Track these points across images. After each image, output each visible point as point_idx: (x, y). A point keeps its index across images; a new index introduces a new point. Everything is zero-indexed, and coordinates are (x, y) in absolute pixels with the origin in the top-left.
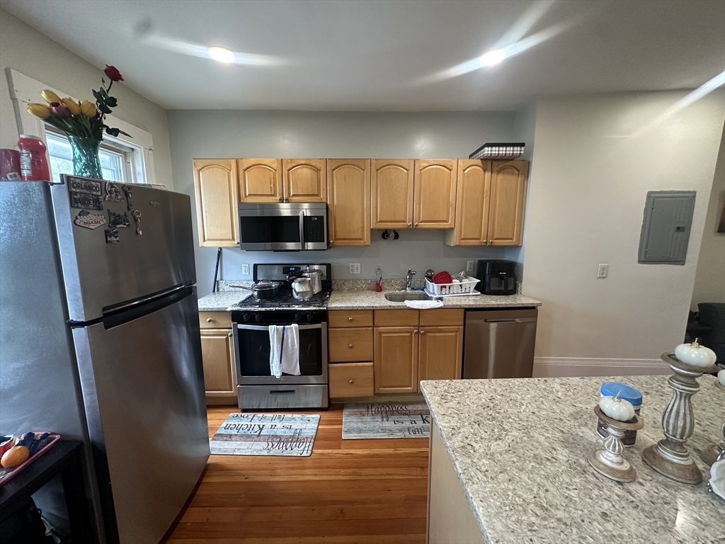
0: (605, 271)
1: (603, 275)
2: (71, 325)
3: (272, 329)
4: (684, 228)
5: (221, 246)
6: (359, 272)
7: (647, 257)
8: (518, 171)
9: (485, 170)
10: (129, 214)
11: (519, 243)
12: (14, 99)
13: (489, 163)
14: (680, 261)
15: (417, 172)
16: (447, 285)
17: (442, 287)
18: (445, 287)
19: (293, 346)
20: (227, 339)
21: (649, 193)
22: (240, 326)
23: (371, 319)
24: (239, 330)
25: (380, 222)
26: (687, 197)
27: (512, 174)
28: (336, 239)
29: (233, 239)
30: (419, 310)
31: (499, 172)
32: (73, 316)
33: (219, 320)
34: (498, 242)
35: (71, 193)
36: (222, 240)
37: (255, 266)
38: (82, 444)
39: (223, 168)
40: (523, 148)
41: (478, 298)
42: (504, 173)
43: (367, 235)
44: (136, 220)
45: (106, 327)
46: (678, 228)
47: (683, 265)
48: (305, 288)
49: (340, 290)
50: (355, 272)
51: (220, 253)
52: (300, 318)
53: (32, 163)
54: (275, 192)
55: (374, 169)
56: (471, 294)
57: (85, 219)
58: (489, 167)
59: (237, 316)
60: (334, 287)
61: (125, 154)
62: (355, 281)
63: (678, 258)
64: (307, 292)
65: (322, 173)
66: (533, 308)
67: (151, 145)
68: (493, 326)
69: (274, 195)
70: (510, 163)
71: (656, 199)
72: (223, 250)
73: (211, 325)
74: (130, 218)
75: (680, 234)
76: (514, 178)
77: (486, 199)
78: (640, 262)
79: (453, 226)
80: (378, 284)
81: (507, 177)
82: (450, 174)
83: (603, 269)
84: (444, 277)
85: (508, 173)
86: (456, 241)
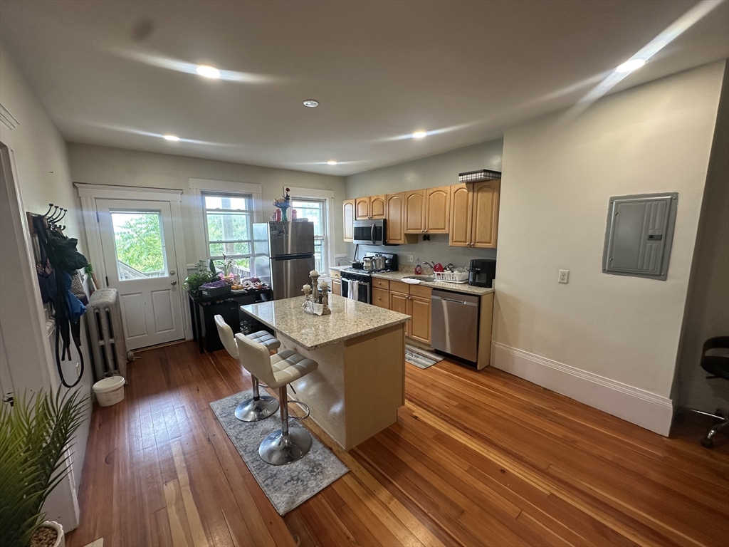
0: (565, 277)
1: (565, 279)
3: (349, 281)
4: (662, 235)
6: (411, 261)
7: (613, 266)
8: (494, 189)
9: (469, 192)
11: (495, 246)
13: (471, 185)
14: (660, 273)
15: (428, 197)
16: (441, 273)
17: (438, 274)
19: (355, 291)
20: (340, 285)
21: (613, 199)
22: (343, 279)
23: (388, 285)
25: (409, 229)
27: (489, 192)
28: (390, 239)
29: (352, 237)
30: (409, 284)
31: (479, 191)
33: (339, 275)
34: (478, 245)
35: (270, 226)
36: (349, 238)
39: (350, 204)
42: (482, 192)
43: (403, 236)
45: (276, 260)
46: (651, 237)
47: (665, 280)
51: (358, 246)
52: (359, 278)
53: (278, 216)
54: (368, 214)
56: (457, 282)
58: (471, 188)
59: (343, 275)
60: (399, 269)
63: (657, 271)
65: (385, 202)
66: (478, 296)
67: (332, 196)
68: (445, 303)
69: (368, 216)
70: (487, 184)
71: (620, 205)
73: (336, 277)
74: (285, 231)
75: (655, 244)
76: (491, 194)
77: (470, 212)
78: (604, 271)
79: (447, 232)
80: (416, 269)
81: (485, 194)
82: (446, 197)
83: (563, 275)
84: (439, 268)
85: (486, 191)
86: (450, 244)
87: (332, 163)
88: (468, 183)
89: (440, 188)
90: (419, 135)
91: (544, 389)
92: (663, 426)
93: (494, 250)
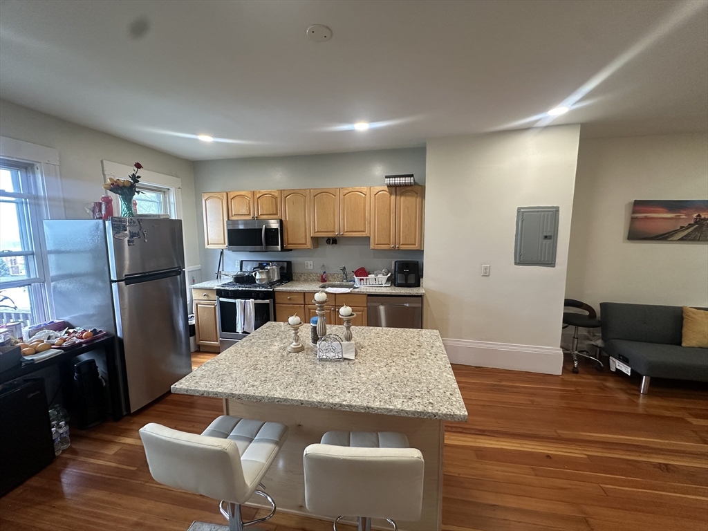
0: (488, 271)
1: (487, 273)
2: (112, 281)
3: (238, 301)
4: (551, 236)
5: (223, 248)
6: (312, 268)
7: (521, 260)
8: (417, 194)
9: (391, 195)
10: (140, 232)
11: (421, 247)
12: (104, 175)
13: (394, 189)
14: (551, 263)
15: (342, 197)
16: (365, 278)
17: (361, 280)
18: (363, 279)
19: (250, 314)
20: (215, 308)
21: (519, 209)
22: (221, 299)
23: (303, 299)
24: (220, 301)
25: (317, 232)
26: (552, 211)
27: (412, 196)
28: (288, 244)
29: (225, 243)
30: (335, 294)
31: (401, 195)
32: (112, 278)
33: (210, 295)
34: (403, 247)
35: (112, 224)
36: (218, 244)
37: (242, 262)
38: (114, 337)
39: (219, 198)
40: (412, 178)
41: (388, 288)
42: (405, 196)
43: (309, 240)
44: (144, 235)
45: (126, 284)
46: (546, 237)
47: (554, 267)
48: (264, 276)
49: (298, 280)
50: (309, 268)
51: (222, 253)
52: (256, 295)
53: (106, 208)
54: (250, 213)
55: (312, 196)
56: (384, 285)
57: (118, 235)
58: (394, 191)
59: (220, 293)
60: (294, 278)
61: (164, 192)
62: (309, 274)
63: (549, 261)
64: (264, 279)
65: (279, 199)
66: (421, 296)
67: (180, 186)
68: (382, 308)
69: (249, 215)
70: (409, 188)
71: (525, 214)
72: (224, 251)
73: (205, 298)
74: (141, 234)
75: (548, 242)
76: (413, 199)
77: (393, 215)
78: (516, 264)
79: (368, 235)
80: (322, 277)
81: (408, 198)
82: (365, 198)
83: (486, 269)
84: (362, 273)
85: (409, 196)
86: (372, 246)
87: (206, 139)
88: (389, 186)
89: (357, 188)
90: (362, 126)
91: (476, 367)
92: (557, 368)
93: (421, 252)
